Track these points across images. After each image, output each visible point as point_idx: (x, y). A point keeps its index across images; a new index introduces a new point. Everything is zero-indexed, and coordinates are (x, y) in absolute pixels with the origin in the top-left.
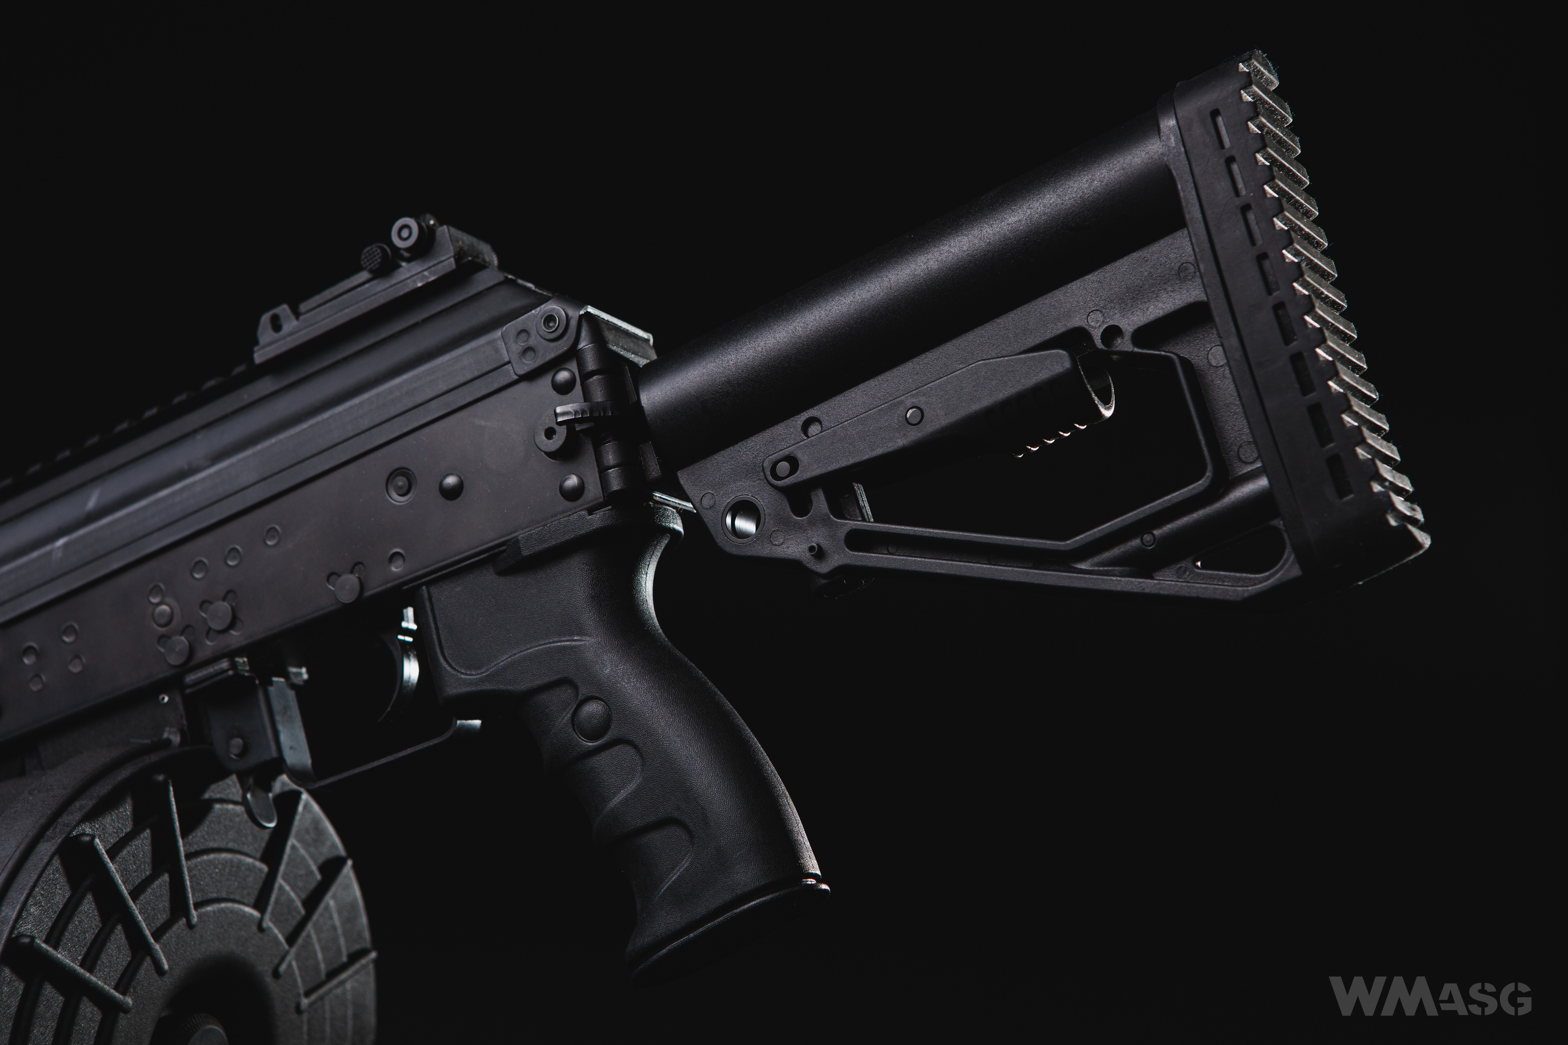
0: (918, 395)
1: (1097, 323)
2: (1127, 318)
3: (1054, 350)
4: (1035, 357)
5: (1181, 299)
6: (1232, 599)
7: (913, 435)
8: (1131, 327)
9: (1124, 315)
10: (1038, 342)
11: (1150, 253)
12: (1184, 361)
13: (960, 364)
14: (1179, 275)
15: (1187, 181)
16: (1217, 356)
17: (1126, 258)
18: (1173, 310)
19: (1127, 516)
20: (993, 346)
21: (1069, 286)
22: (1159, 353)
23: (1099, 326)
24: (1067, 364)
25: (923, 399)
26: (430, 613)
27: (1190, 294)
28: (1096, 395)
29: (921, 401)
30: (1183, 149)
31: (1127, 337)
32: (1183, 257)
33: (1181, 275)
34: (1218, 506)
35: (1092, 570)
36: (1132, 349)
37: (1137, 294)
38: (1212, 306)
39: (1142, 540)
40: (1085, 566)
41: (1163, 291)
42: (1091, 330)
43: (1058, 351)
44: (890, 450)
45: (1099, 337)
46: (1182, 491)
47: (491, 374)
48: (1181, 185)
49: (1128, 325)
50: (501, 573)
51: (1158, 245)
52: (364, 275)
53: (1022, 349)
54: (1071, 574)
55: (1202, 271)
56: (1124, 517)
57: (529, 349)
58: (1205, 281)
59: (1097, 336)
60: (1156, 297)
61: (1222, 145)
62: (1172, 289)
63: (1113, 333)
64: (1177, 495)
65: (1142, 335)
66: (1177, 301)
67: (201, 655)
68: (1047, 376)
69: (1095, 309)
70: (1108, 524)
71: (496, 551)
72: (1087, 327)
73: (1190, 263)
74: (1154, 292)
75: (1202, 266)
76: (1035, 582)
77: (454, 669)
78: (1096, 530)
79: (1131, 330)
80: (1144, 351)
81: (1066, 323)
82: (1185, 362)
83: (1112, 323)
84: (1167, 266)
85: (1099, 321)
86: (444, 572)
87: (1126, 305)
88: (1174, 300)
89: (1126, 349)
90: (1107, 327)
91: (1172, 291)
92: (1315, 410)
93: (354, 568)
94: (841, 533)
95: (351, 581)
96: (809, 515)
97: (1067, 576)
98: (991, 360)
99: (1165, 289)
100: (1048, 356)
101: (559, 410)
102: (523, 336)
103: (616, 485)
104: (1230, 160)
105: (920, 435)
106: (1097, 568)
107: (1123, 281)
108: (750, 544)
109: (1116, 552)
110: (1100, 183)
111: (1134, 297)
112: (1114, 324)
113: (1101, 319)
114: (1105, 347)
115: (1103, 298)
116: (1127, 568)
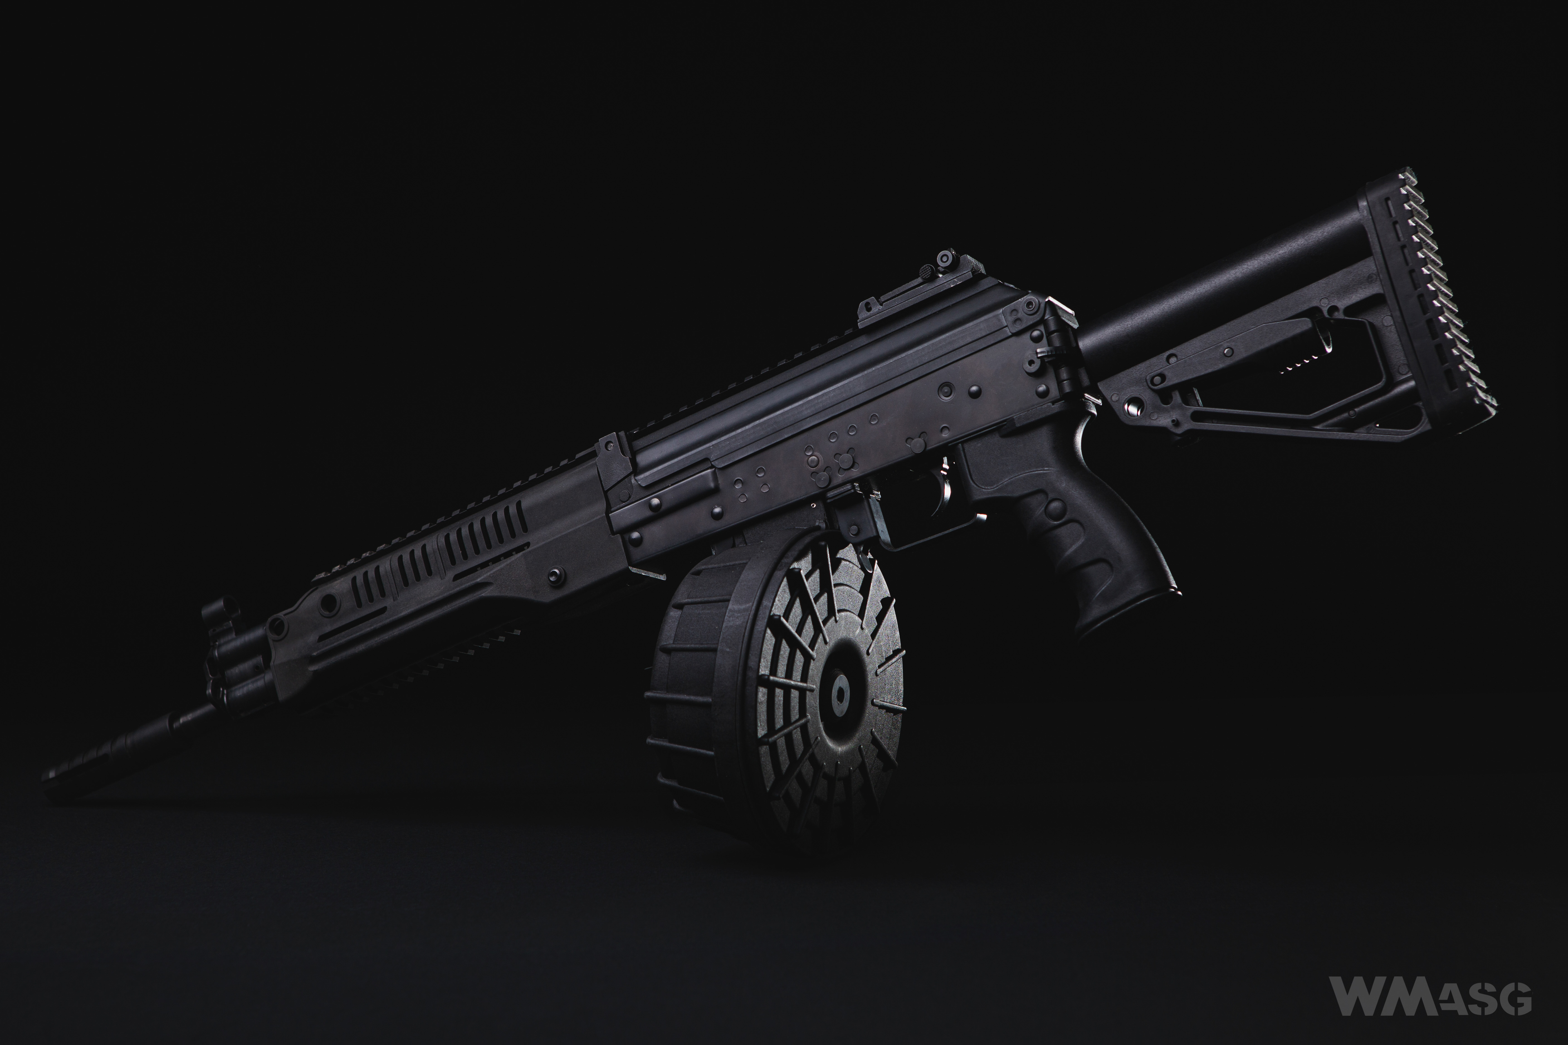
0: (1230, 341)
1: (1325, 305)
2: (1341, 302)
3: (1302, 318)
4: (1293, 322)
5: (1370, 292)
6: (1396, 441)
7: (1228, 362)
9: (1340, 300)
10: (1294, 314)
11: (1353, 269)
13: (1253, 324)
15: (1373, 233)
16: (1388, 321)
17: (1340, 271)
18: (1365, 298)
19: (1342, 401)
20: (1271, 317)
21: (1310, 286)
22: (1357, 319)
24: (1310, 325)
25: (1233, 343)
26: (964, 458)
27: (1375, 290)
28: (1325, 341)
29: (1232, 344)
30: (1371, 217)
31: (1341, 311)
32: (1370, 271)
33: (1369, 280)
34: (1388, 396)
36: (1343, 318)
37: (1346, 290)
38: (1387, 295)
39: (1349, 414)
40: (1320, 427)
41: (1359, 288)
43: (1305, 318)
44: (1216, 370)
45: (1326, 312)
46: (1370, 388)
47: (996, 333)
48: (1370, 235)
49: (1342, 305)
50: (1003, 436)
51: (1358, 264)
52: (920, 281)
53: (1286, 318)
54: (1312, 432)
55: (1381, 278)
56: (1340, 402)
57: (1018, 320)
58: (1383, 283)
60: (1357, 291)
61: (1391, 215)
63: (1333, 309)
64: (1366, 392)
65: (1349, 310)
66: (1367, 293)
67: (835, 482)
68: (1300, 331)
69: (1324, 297)
70: (1332, 406)
71: (1001, 425)
72: (1320, 306)
73: (1374, 274)
74: (1355, 289)
75: (1381, 276)
76: (1294, 436)
77: (978, 486)
78: (1326, 409)
79: (1343, 308)
80: (1350, 318)
81: (1309, 304)
82: (1371, 324)
83: (1333, 304)
84: (1363, 275)
86: (972, 436)
87: (1341, 295)
89: (1341, 318)
90: (1330, 306)
91: (1365, 288)
92: (1439, 347)
93: (921, 435)
94: (1187, 413)
95: (919, 441)
96: (1171, 404)
97: (1310, 432)
98: (1267, 324)
99: (1361, 287)
100: (1300, 321)
101: (1038, 350)
102: (1014, 313)
103: (1067, 389)
104: (1395, 223)
105: (1232, 362)
106: (1325, 428)
107: (1339, 283)
108: (1138, 420)
109: (1335, 420)
110: (1326, 234)
111: (1344, 291)
113: (1327, 302)
114: (1329, 316)
115: (1329, 291)
116: (1341, 428)
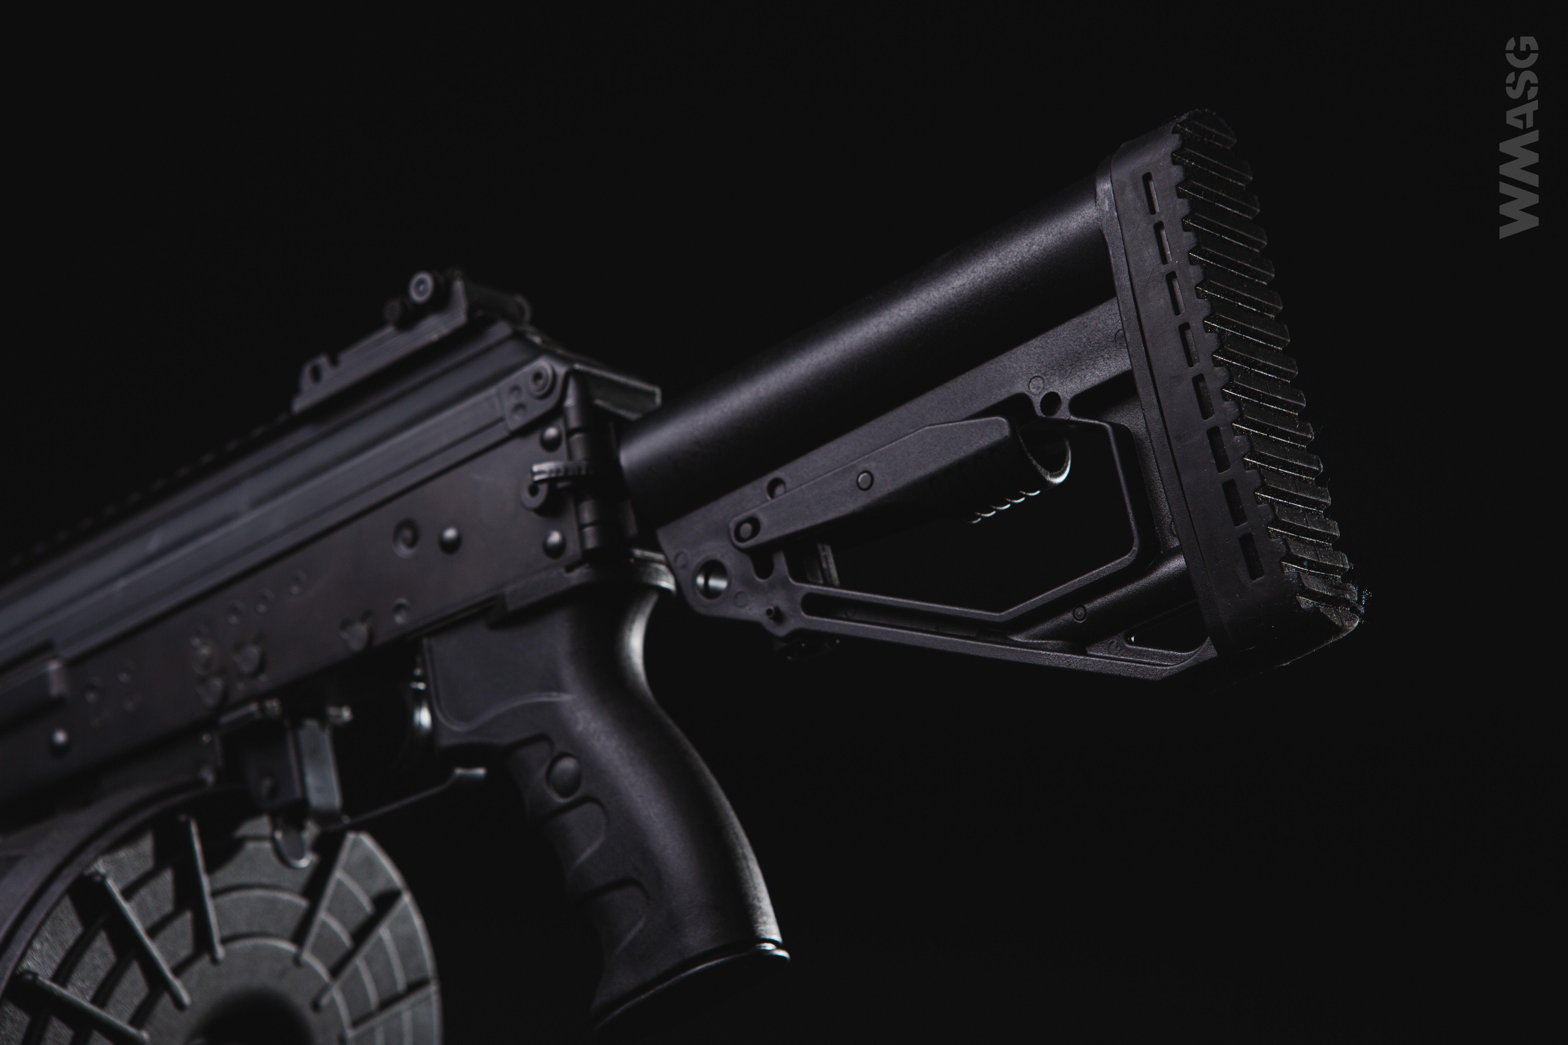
0: (868, 459)
1: (1037, 390)
2: (1066, 385)
3: (994, 417)
4: (976, 423)
5: (1116, 367)
7: (863, 500)
8: (1069, 395)
9: (1063, 381)
10: (980, 409)
11: (1089, 320)
12: (1117, 428)
13: (911, 427)
14: (1116, 342)
15: (1118, 247)
17: (1067, 323)
18: (1108, 378)
19: (1059, 588)
20: (942, 410)
21: (1014, 350)
22: (1092, 422)
23: (1039, 393)
24: (1006, 431)
25: (873, 464)
27: (1125, 362)
29: (871, 466)
30: (1115, 214)
31: (1066, 405)
35: (1027, 643)
36: (1068, 418)
37: (1076, 361)
39: (1073, 614)
40: (1020, 638)
41: (1100, 358)
42: (1030, 397)
43: (997, 418)
44: (842, 514)
45: (1038, 405)
46: (1110, 565)
47: (486, 430)
48: (1112, 251)
49: (1066, 392)
50: (493, 627)
51: (1097, 311)
52: (389, 330)
54: (1004, 647)
55: (1129, 342)
56: (1057, 589)
57: (519, 407)
58: (1130, 350)
59: (1037, 403)
60: (1094, 364)
61: (1152, 210)
62: (1108, 357)
63: (1052, 401)
64: (1105, 570)
65: (1080, 403)
66: (1112, 369)
67: (234, 697)
68: (987, 443)
69: (1036, 375)
70: (1041, 596)
71: (488, 604)
72: (1027, 394)
74: (1091, 359)
75: (1128, 336)
76: (971, 654)
77: (450, 720)
78: (1028, 602)
79: (1069, 398)
80: (1081, 420)
81: (1008, 390)
82: (1118, 432)
83: (1051, 390)
84: (1105, 333)
85: (1038, 388)
86: (442, 624)
87: (1064, 371)
88: (1110, 368)
89: (1063, 417)
90: (1047, 395)
91: (1108, 359)
92: (1229, 487)
93: (364, 617)
94: (798, 596)
95: (361, 630)
96: (771, 577)
97: (1000, 648)
98: (939, 425)
99: (1102, 356)
100: (989, 423)
101: (535, 469)
102: (515, 393)
103: (592, 543)
104: (1160, 226)
105: (868, 500)
106: (1031, 641)
107: (1063, 347)
109: (1051, 624)
110: (1038, 247)
111: (1073, 364)
112: (1053, 391)
113: (1040, 387)
114: (1044, 414)
115: (1044, 364)
116: (1060, 642)
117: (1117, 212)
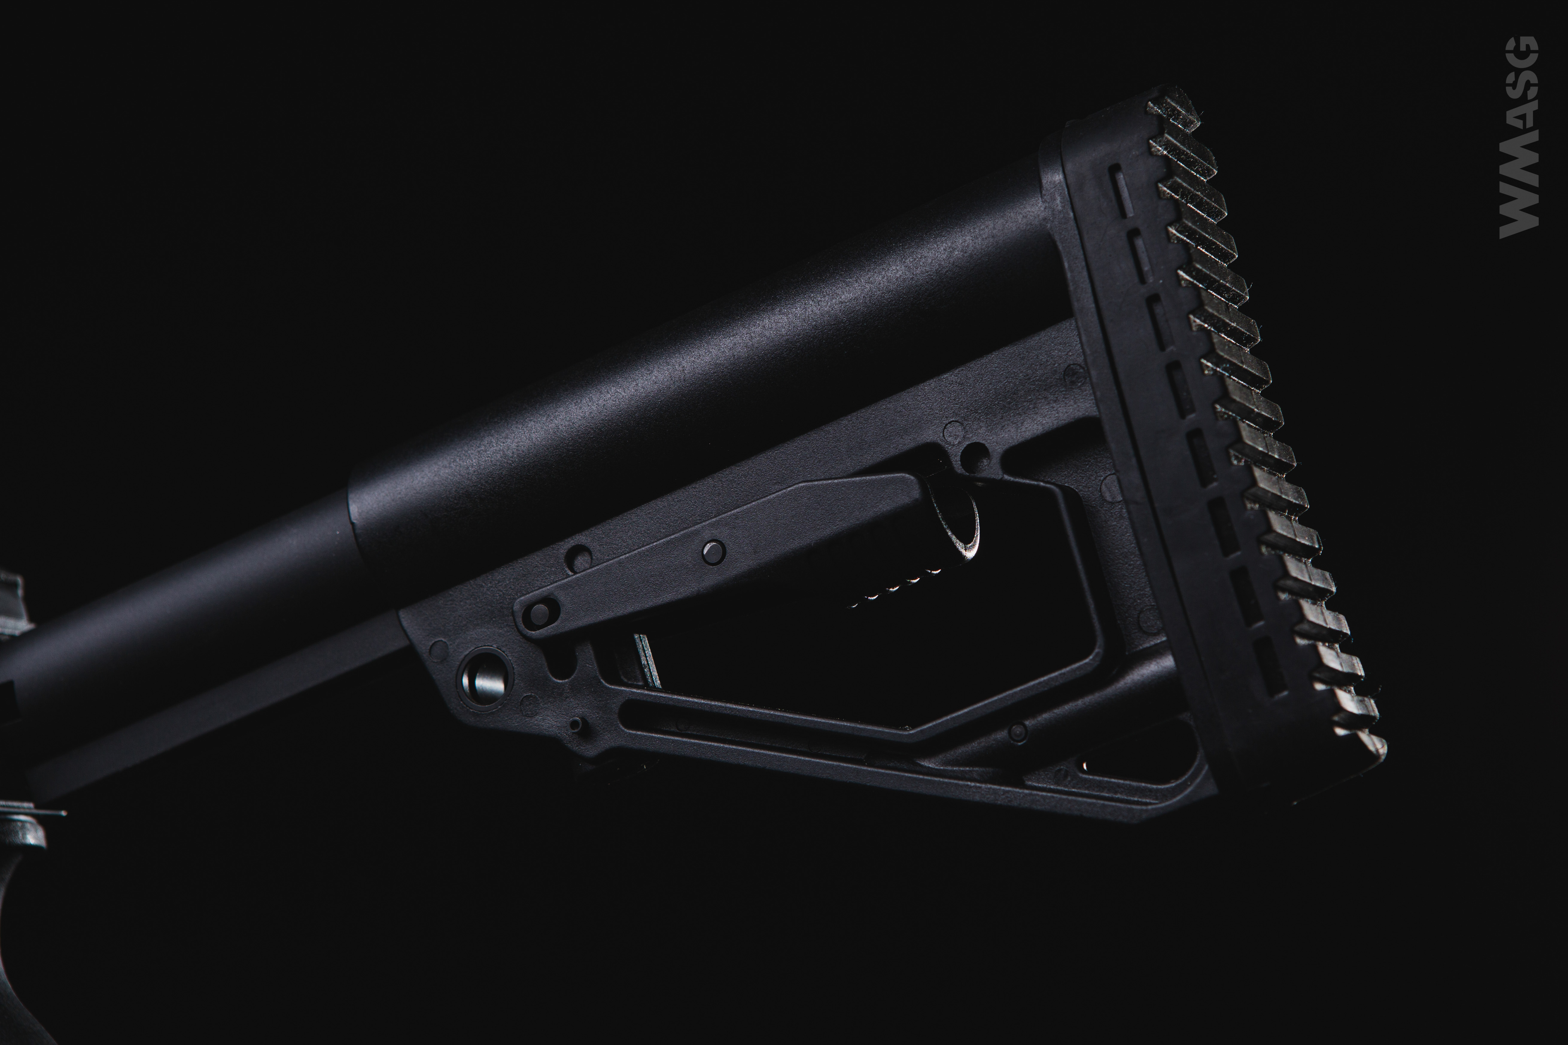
0: (718, 524)
1: (956, 439)
2: (996, 434)
3: (898, 473)
4: (873, 480)
5: (1067, 412)
7: (713, 576)
8: (1001, 446)
9: (992, 429)
10: (876, 461)
11: (1027, 348)
12: (1069, 493)
13: (776, 483)
14: (1065, 380)
15: (1076, 258)
16: (1111, 489)
18: (1055, 426)
19: (991, 700)
20: (820, 461)
21: (920, 387)
22: (1036, 483)
23: (959, 443)
24: (916, 493)
25: (726, 530)
27: (1078, 406)
28: (953, 533)
29: (722, 532)
30: (1072, 214)
31: (996, 460)
32: (1070, 356)
33: (1068, 379)
34: (1112, 690)
35: (944, 770)
36: (1001, 476)
37: (1010, 403)
38: (1105, 424)
39: (1010, 733)
40: (934, 764)
41: (1043, 401)
42: (947, 447)
43: (904, 475)
44: (682, 596)
45: (958, 458)
46: (1063, 670)
48: (1067, 263)
49: (997, 443)
51: (1037, 339)
53: (857, 468)
54: (915, 776)
55: (1094, 379)
56: (986, 702)
58: (1095, 390)
59: (955, 456)
60: (1034, 408)
61: (1123, 213)
62: (1055, 399)
63: (976, 452)
64: (1056, 677)
65: (1015, 458)
66: (1061, 415)
68: (889, 508)
69: (954, 419)
70: (966, 710)
72: (943, 444)
73: (1079, 365)
74: (1031, 401)
75: (1092, 370)
76: (869, 784)
78: (949, 717)
79: (1001, 450)
80: (1017, 480)
81: (916, 436)
82: (1071, 497)
83: (975, 439)
84: (1049, 368)
85: (958, 436)
87: (995, 415)
88: (1058, 413)
89: (993, 476)
90: (968, 445)
91: (1055, 401)
94: (614, 703)
96: (573, 677)
97: (910, 777)
98: (816, 483)
99: (1046, 398)
100: (889, 479)
104: (1133, 234)
105: (720, 578)
106: (949, 768)
107: (991, 383)
108: (493, 713)
109: (975, 747)
110: (959, 255)
111: (1005, 407)
112: (978, 441)
113: (961, 434)
114: (967, 471)
115: (965, 405)
116: (990, 770)
117: (1074, 211)
